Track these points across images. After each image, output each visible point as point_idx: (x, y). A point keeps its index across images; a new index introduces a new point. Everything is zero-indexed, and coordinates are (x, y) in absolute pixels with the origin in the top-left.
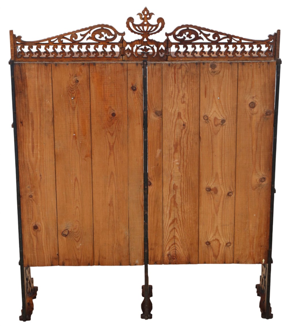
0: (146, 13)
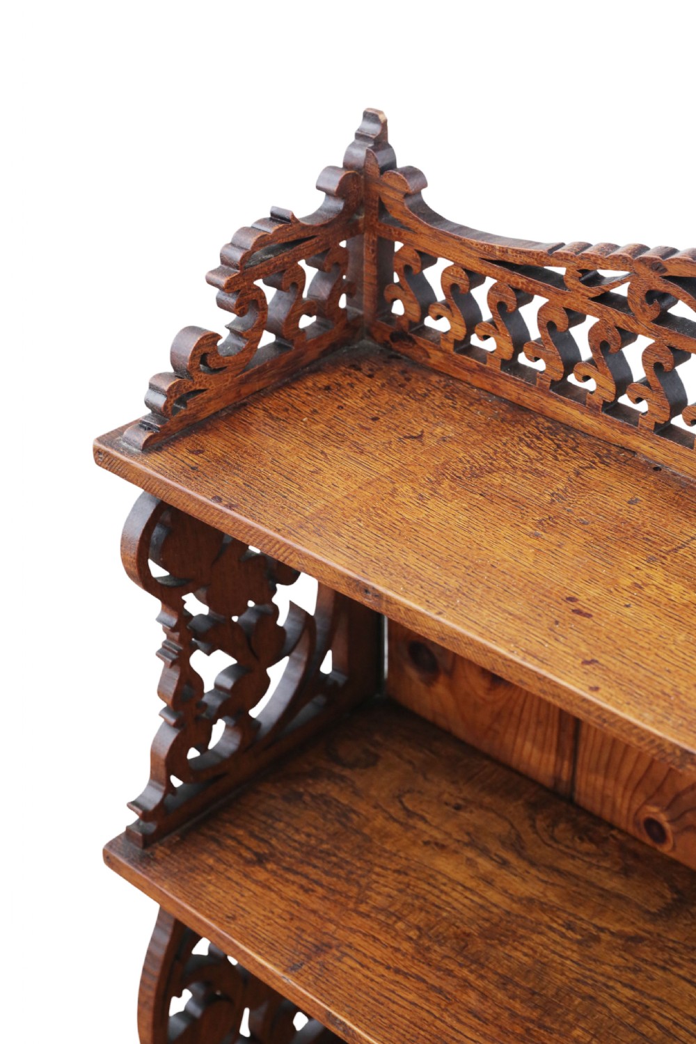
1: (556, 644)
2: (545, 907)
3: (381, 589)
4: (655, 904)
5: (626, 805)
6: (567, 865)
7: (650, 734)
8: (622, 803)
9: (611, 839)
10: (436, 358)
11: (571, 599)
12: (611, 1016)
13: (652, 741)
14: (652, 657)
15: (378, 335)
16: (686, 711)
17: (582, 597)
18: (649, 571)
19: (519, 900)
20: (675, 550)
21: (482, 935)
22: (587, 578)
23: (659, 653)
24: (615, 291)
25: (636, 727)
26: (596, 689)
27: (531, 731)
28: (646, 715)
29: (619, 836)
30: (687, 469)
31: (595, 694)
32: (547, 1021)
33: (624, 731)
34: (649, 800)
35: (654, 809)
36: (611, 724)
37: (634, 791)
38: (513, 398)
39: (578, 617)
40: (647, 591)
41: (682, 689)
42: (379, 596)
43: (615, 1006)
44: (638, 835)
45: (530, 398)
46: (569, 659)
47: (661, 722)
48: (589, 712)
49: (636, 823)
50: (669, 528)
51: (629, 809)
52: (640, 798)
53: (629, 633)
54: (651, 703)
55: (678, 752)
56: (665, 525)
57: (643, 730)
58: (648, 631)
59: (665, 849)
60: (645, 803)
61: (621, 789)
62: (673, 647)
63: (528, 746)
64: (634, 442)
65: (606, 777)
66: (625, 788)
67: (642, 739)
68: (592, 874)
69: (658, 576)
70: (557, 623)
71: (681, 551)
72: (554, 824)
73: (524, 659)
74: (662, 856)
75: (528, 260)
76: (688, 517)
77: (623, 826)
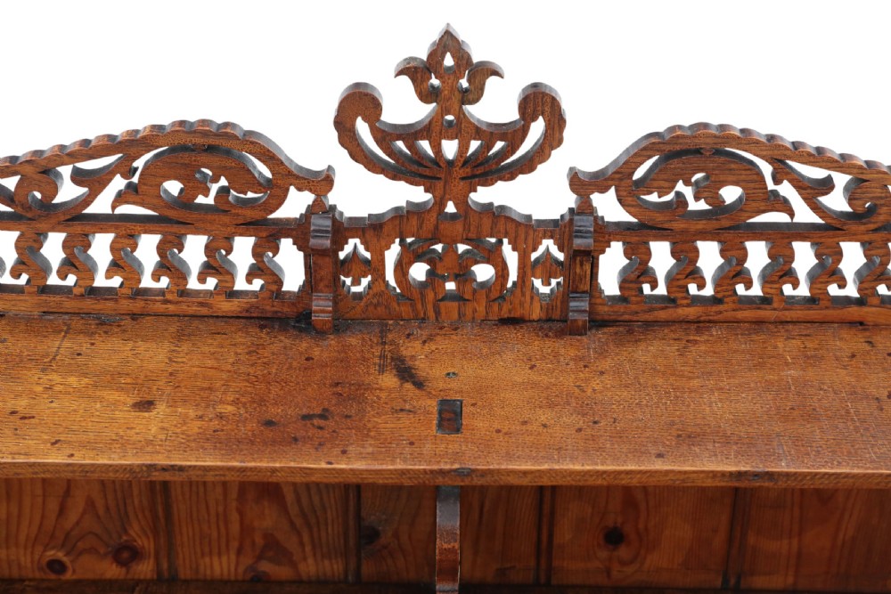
0: (449, 61)
1: (26, 442)
5: (29, 559)
7: (122, 465)
8: (26, 560)
9: (28, 589)
11: (13, 413)
13: (125, 469)
14: (90, 424)
16: (134, 444)
17: (19, 409)
18: (47, 377)
20: (54, 359)
22: (13, 396)
23: (93, 420)
25: (111, 466)
26: (72, 455)
28: (113, 456)
29: (32, 584)
30: (23, 308)
31: (73, 458)
33: (102, 472)
34: (46, 547)
35: (52, 552)
36: (92, 472)
37: (33, 546)
39: (26, 421)
40: (57, 388)
41: (122, 433)
44: (44, 577)
46: (42, 446)
47: (124, 456)
48: (73, 472)
49: (40, 569)
50: (39, 348)
51: (32, 562)
52: (39, 549)
53: (65, 417)
54: (110, 449)
55: (144, 468)
56: (35, 347)
57: (117, 466)
58: (75, 411)
59: (68, 576)
60: (45, 551)
61: (22, 552)
62: (98, 413)
65: (8, 548)
66: (25, 548)
67: (117, 471)
69: (56, 378)
70: (16, 429)
71: (58, 358)
73: (14, 458)
74: (67, 582)
76: (45, 337)
77: (31, 576)
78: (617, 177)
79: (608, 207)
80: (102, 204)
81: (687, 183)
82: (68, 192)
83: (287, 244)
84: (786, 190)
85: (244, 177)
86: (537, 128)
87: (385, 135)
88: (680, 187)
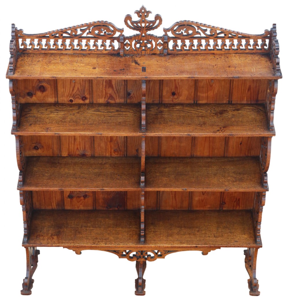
0: (143, 11)
2: (67, 114)
3: (56, 76)
4: (77, 108)
5: (66, 100)
6: (64, 109)
9: (66, 105)
10: (30, 51)
12: (83, 120)
14: (86, 71)
15: (20, 52)
16: (94, 74)
17: (74, 69)
18: (77, 64)
19: (63, 115)
20: (78, 61)
21: (62, 119)
22: (73, 67)
24: (56, 36)
27: (50, 96)
30: (70, 53)
32: (77, 123)
34: (70, 97)
35: (71, 98)
38: (44, 53)
39: (76, 71)
41: (92, 72)
42: (55, 77)
43: (82, 119)
44: (69, 103)
45: (46, 52)
49: (68, 101)
52: (68, 97)
53: (82, 70)
56: (74, 59)
59: (73, 103)
61: (65, 98)
63: (50, 99)
64: (62, 52)
65: (63, 97)
68: (68, 109)
69: (79, 64)
72: (59, 106)
75: (43, 36)
77: (66, 103)
78: (171, 29)
79: (170, 34)
80: (85, 35)
81: (183, 30)
82: (79, 32)
83: (116, 41)
84: (199, 31)
85: (109, 30)
86: (158, 22)
87: (133, 23)
88: (182, 31)
